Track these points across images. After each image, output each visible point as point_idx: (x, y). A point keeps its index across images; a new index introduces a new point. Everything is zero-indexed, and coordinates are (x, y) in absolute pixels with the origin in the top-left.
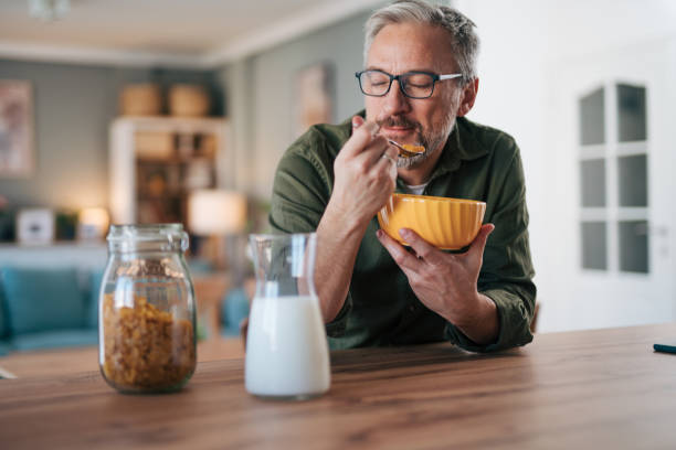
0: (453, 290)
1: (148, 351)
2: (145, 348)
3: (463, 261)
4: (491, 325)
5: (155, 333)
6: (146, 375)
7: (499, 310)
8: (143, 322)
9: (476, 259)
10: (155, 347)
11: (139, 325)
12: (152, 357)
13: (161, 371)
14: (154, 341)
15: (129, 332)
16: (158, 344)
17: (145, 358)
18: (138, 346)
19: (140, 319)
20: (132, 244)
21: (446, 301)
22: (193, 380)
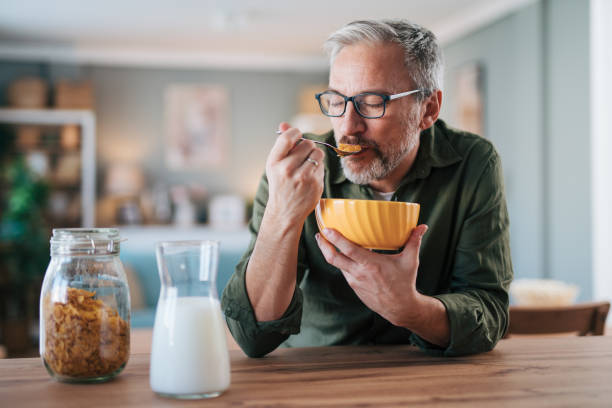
0: (386, 289)
1: (72, 344)
2: (69, 341)
3: (396, 262)
4: (441, 328)
5: (79, 328)
6: (70, 366)
7: (448, 313)
8: (68, 318)
9: (411, 259)
10: (78, 341)
11: (64, 320)
12: (76, 350)
13: (84, 363)
14: (78, 335)
15: (58, 327)
16: (80, 338)
17: (69, 351)
18: (64, 340)
19: (65, 316)
20: (68, 248)
21: (381, 302)
22: (124, 372)
